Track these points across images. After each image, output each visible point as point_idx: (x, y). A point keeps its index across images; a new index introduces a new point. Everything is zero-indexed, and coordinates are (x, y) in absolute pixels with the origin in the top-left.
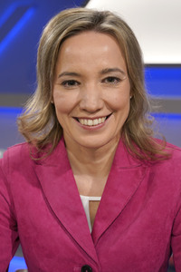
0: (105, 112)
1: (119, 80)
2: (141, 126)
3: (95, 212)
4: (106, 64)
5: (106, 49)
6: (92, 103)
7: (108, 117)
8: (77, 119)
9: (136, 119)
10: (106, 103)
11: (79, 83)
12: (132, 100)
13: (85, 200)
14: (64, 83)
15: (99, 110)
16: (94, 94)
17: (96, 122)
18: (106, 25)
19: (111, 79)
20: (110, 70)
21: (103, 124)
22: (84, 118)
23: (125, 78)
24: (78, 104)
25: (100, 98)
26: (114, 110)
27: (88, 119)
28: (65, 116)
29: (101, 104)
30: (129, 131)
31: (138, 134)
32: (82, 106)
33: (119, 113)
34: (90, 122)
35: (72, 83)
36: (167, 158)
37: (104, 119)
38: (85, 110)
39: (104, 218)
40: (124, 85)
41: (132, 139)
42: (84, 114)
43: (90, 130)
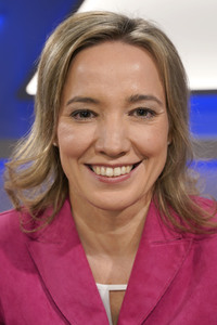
0: (132, 158)
1: (153, 113)
2: (182, 185)
4: (136, 88)
5: (137, 67)
6: (114, 143)
7: (135, 166)
8: (90, 167)
9: (175, 175)
10: (134, 145)
11: (96, 115)
12: (171, 147)
14: (74, 114)
15: (123, 153)
16: (117, 130)
17: (118, 171)
18: (136, 34)
19: (142, 112)
20: (142, 98)
21: (128, 176)
22: (100, 165)
23: (162, 110)
24: (93, 144)
25: (125, 136)
26: (145, 156)
27: (106, 166)
28: (73, 162)
29: (127, 146)
30: (165, 193)
31: (177, 196)
32: (99, 147)
33: (152, 160)
34: (109, 172)
35: (86, 114)
37: (129, 168)
38: (102, 153)
40: (161, 121)
41: (169, 203)
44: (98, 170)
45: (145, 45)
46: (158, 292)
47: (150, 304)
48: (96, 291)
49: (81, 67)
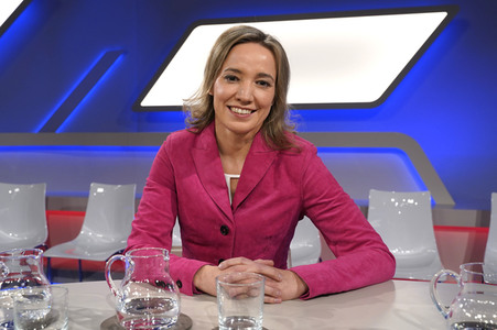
0: (252, 106)
1: (269, 85)
3: (235, 188)
4: (263, 69)
5: (264, 57)
6: (246, 96)
7: (253, 111)
8: (230, 107)
10: (255, 100)
11: (238, 80)
13: (228, 177)
14: (227, 78)
15: (249, 103)
16: (248, 89)
17: (245, 112)
18: (267, 41)
19: (263, 83)
20: (264, 75)
21: (248, 115)
22: (236, 107)
23: (274, 84)
24: (234, 95)
25: (252, 94)
26: (260, 107)
27: (239, 108)
28: (221, 105)
29: (252, 99)
32: (237, 96)
33: (263, 110)
34: (240, 111)
35: (233, 78)
36: (299, 151)
37: (247, 112)
38: (239, 100)
39: (242, 191)
40: (271, 90)
42: (238, 104)
43: (239, 118)
44: (234, 109)
45: (271, 48)
46: (257, 180)
47: (253, 185)
48: (224, 177)
49: (234, 55)
